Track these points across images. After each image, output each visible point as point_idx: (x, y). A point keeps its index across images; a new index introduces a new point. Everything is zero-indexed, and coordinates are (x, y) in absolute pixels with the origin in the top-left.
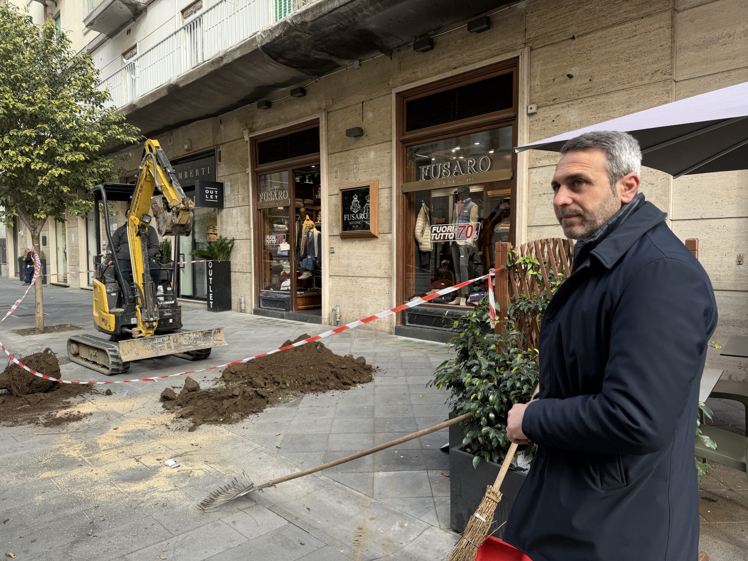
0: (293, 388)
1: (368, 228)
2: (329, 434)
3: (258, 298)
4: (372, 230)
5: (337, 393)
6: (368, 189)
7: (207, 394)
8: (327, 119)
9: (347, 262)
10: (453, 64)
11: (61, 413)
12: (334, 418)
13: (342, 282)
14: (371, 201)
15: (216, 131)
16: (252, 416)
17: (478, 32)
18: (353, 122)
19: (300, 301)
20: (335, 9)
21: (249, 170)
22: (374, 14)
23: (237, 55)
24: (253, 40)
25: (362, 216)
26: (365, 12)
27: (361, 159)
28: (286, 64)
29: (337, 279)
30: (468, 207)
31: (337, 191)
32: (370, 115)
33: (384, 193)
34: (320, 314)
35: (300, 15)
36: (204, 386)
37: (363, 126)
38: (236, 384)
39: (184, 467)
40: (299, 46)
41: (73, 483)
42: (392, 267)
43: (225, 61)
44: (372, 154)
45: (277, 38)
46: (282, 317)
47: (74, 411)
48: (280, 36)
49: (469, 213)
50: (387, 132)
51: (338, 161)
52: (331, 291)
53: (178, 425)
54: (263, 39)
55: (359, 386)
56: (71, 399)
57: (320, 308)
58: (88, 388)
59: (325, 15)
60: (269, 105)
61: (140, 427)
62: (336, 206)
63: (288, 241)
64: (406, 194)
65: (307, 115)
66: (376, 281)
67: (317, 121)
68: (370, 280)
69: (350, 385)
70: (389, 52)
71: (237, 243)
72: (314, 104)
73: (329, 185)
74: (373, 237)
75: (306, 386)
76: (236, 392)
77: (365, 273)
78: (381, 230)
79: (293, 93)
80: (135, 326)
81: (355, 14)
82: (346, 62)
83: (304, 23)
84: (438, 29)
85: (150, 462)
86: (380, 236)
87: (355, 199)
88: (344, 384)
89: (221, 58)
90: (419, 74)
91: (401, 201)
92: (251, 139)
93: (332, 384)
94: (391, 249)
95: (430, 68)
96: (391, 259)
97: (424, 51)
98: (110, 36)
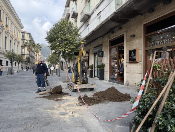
0: (108, 100)
1: (136, 60)
2: (110, 113)
3: (110, 78)
4: (137, 61)
5: (118, 103)
6: (136, 50)
7: (89, 98)
8: (126, 34)
9: (130, 69)
10: (159, 15)
11: (59, 99)
12: (114, 109)
13: (129, 74)
14: (137, 53)
15: (103, 40)
16: (95, 105)
17: (167, 4)
18: (132, 33)
19: (119, 79)
20: (125, 6)
21: (109, 48)
22: (136, 5)
23: (105, 22)
24: (108, 18)
25: (134, 57)
26: (134, 6)
27: (134, 43)
28: (116, 22)
29: (128, 73)
30: (166, 53)
31: (128, 51)
32: (137, 31)
33: (140, 51)
34: (123, 82)
35: (118, 10)
36: (89, 96)
37: (135, 34)
38: (95, 97)
39: (74, 114)
40: (118, 17)
41: (52, 113)
42: (142, 71)
43: (103, 24)
44: (137, 41)
45: (113, 16)
46: (115, 83)
47: (61, 98)
48: (114, 16)
49: (166, 55)
50: (141, 35)
51: (129, 43)
52: (126, 77)
53: (79, 104)
54: (110, 17)
55: (125, 102)
56: (63, 96)
57: (123, 81)
58: (67, 94)
59: (123, 8)
60: (113, 32)
61: (71, 103)
62: (128, 55)
63: (116, 64)
64: (146, 51)
65: (122, 33)
66: (138, 74)
67: (124, 34)
68: (136, 74)
69: (122, 101)
70: (141, 15)
71: (106, 65)
72: (123, 30)
73: (126, 50)
74: (137, 62)
75: (111, 100)
76: (95, 99)
77: (135, 72)
78: (139, 61)
79: (118, 29)
80: (78, 82)
81: (131, 7)
82: (131, 19)
83: (119, 12)
84: (155, 6)
85: (68, 111)
86: (139, 62)
87: (133, 53)
88: (121, 101)
89: (102, 23)
90: (150, 19)
91: (145, 52)
92: (109, 41)
93: (117, 100)
94: (142, 65)
95: (153, 16)
96: (142, 68)
97: (151, 12)
98: (85, 23)
